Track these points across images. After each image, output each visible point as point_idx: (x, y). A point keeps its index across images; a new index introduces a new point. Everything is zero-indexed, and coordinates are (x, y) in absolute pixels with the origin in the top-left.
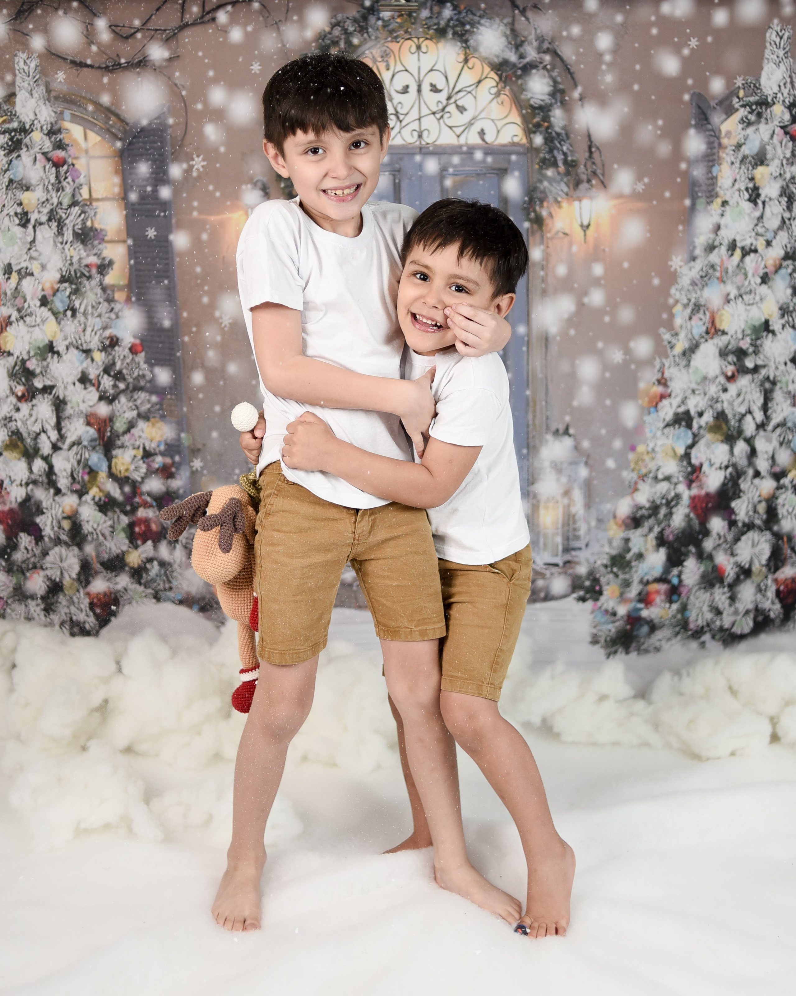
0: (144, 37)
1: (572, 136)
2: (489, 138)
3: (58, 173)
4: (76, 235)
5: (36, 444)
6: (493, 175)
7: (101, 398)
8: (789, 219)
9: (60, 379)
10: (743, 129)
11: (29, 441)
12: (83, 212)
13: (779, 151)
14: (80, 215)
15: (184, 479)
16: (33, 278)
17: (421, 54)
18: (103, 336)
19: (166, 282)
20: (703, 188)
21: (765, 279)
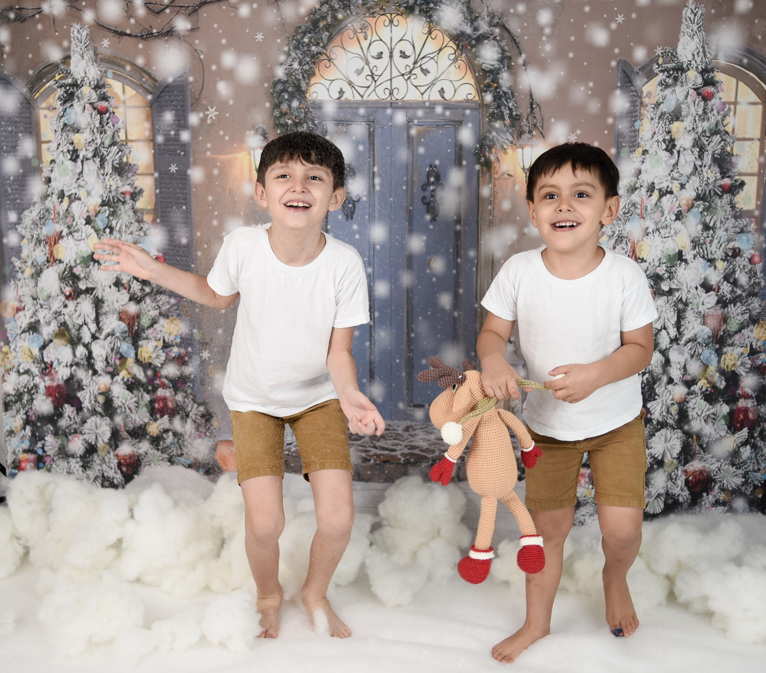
0: (171, 12)
1: (517, 94)
2: (448, 96)
3: (101, 119)
4: (114, 168)
5: (79, 334)
6: (451, 126)
7: (131, 299)
8: (701, 166)
9: (99, 283)
10: (661, 90)
11: (74, 331)
12: (120, 150)
13: (692, 109)
14: (118, 153)
15: (195, 367)
16: (80, 202)
17: (393, 26)
19: (184, 207)
20: (627, 139)
21: (679, 216)
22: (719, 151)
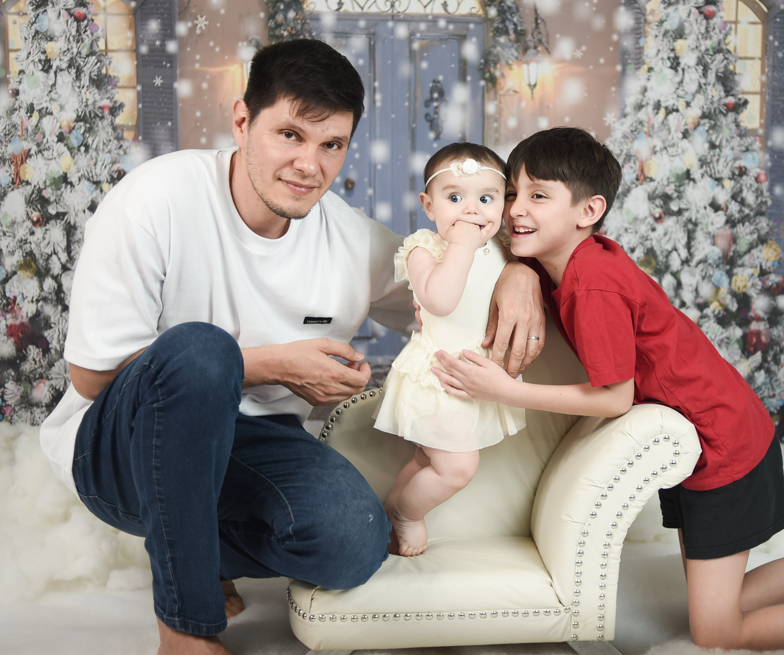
1: (521, 9)
2: (451, 9)
3: (78, 27)
4: (92, 81)
5: (47, 265)
6: (454, 40)
8: (705, 84)
9: (72, 207)
10: (665, 8)
11: (41, 261)
12: (99, 61)
13: (695, 27)
14: (96, 64)
16: (52, 117)
18: (112, 169)
19: (170, 124)
20: (633, 56)
21: (686, 135)
22: (722, 70)
